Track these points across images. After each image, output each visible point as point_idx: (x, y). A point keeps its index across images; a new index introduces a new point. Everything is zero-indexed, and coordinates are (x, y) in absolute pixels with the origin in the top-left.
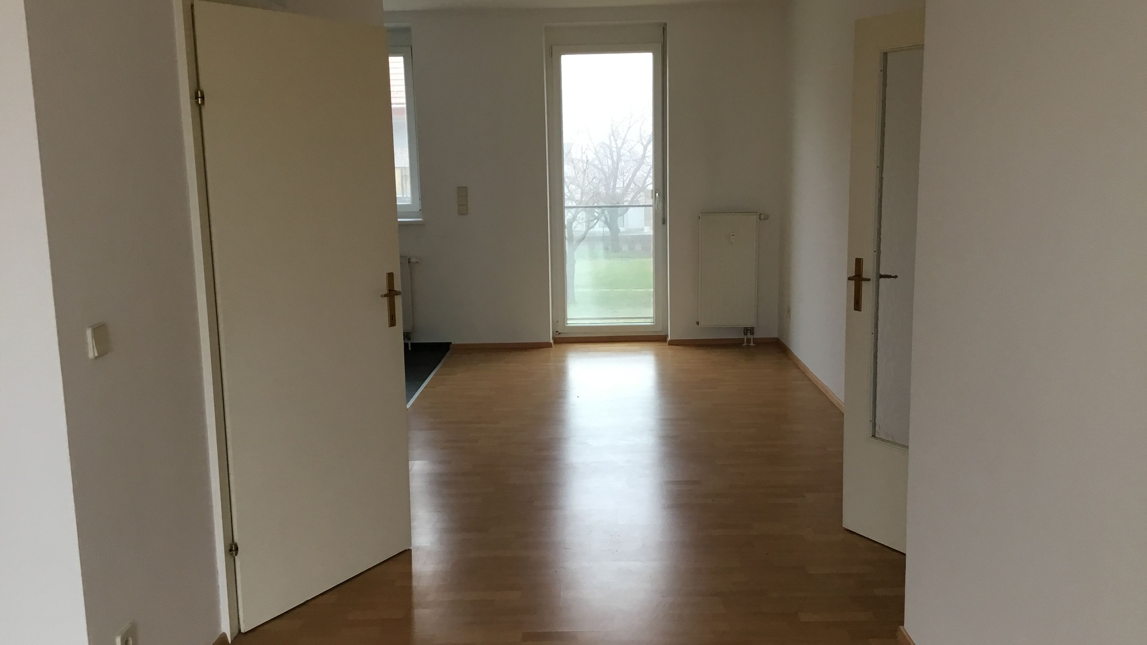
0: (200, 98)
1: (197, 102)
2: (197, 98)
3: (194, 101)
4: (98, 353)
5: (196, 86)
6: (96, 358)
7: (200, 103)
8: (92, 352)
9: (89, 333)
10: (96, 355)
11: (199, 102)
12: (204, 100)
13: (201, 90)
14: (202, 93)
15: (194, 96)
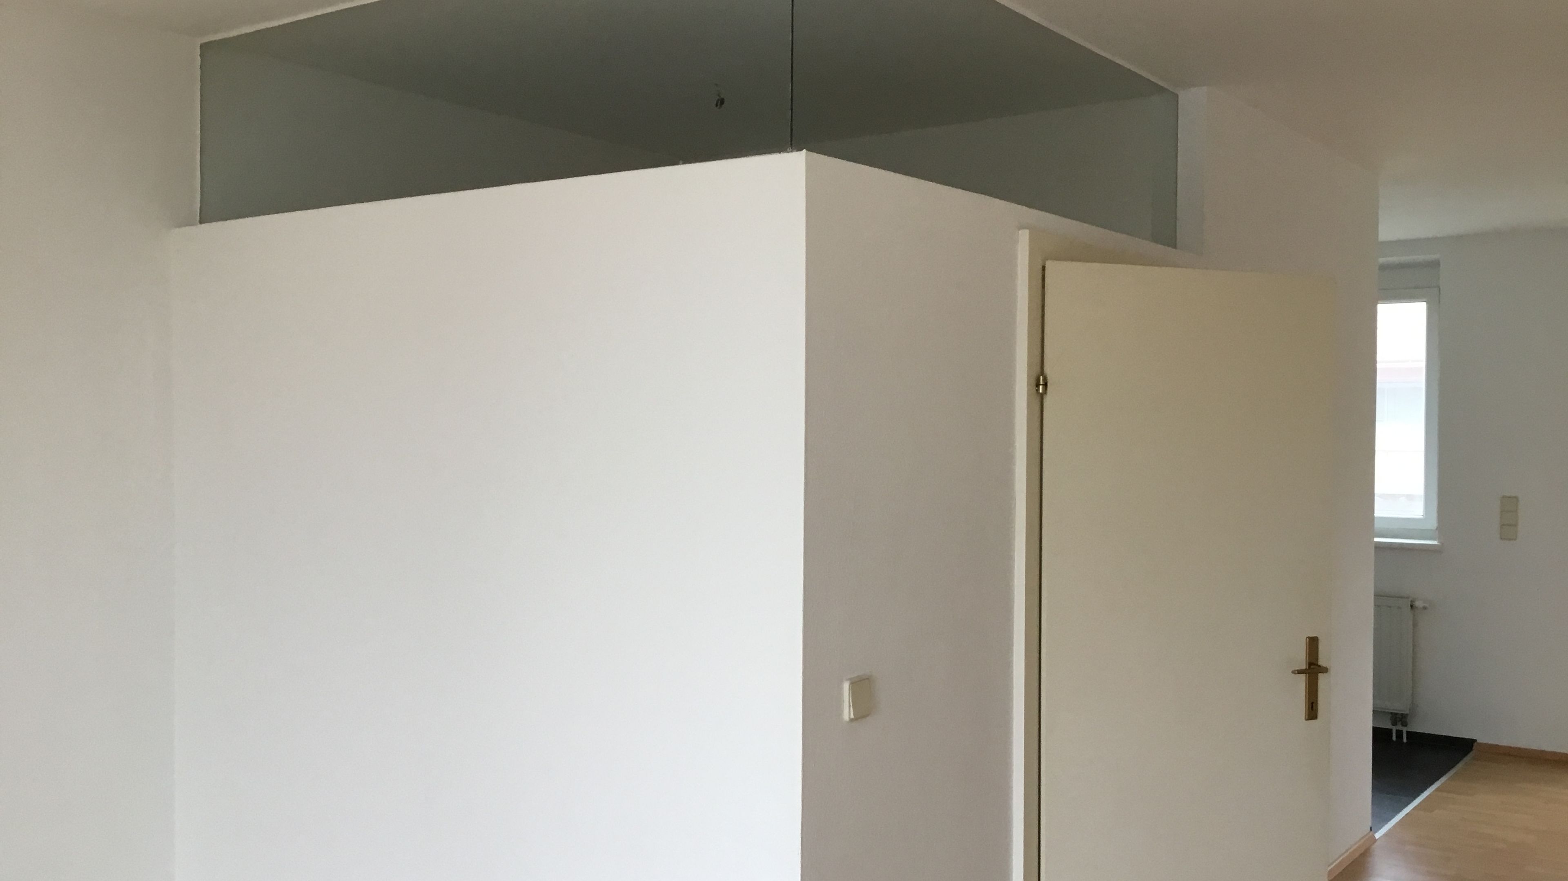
0: (1042, 385)
1: (1038, 390)
2: (1038, 385)
3: (1034, 389)
4: (854, 715)
5: (1038, 369)
6: (851, 720)
7: (1041, 391)
8: (847, 713)
9: (846, 686)
10: (852, 716)
11: (1039, 390)
12: (1047, 387)
13: (1044, 375)
14: (1045, 379)
15: (1034, 383)
